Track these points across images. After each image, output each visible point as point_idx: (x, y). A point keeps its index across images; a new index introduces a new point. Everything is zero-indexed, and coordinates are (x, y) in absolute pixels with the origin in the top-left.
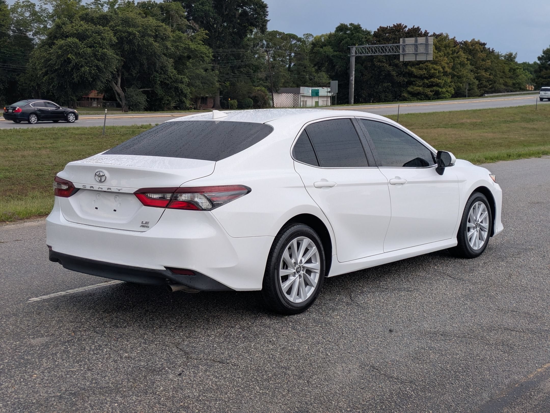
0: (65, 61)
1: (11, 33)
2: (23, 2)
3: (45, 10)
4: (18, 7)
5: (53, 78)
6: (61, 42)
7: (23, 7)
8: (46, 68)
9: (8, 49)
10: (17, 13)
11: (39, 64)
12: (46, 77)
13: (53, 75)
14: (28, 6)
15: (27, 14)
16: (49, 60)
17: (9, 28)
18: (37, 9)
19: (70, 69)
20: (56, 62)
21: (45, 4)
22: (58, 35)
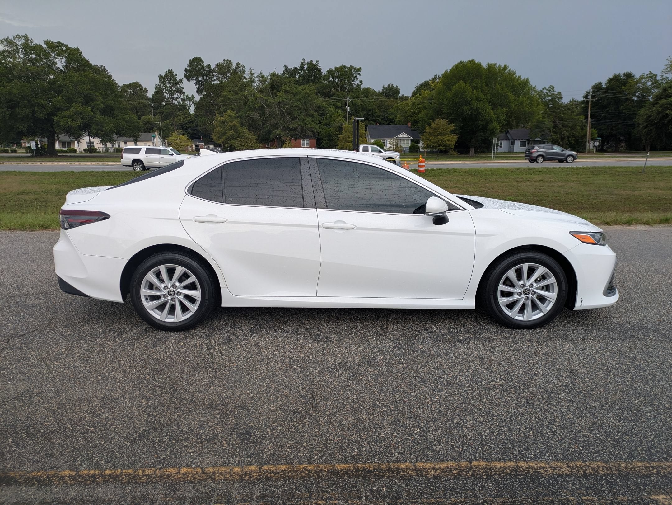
0: (664, 116)
1: (635, 99)
2: (647, 75)
3: (665, 78)
4: (642, 79)
5: (651, 130)
6: (664, 101)
7: (646, 78)
8: (647, 122)
9: (628, 110)
10: (641, 83)
11: (642, 119)
12: (645, 129)
13: (652, 128)
14: (652, 77)
15: (649, 83)
16: (651, 116)
17: (635, 95)
18: (658, 78)
19: (666, 122)
20: (656, 117)
21: (666, 74)
22: (663, 97)
